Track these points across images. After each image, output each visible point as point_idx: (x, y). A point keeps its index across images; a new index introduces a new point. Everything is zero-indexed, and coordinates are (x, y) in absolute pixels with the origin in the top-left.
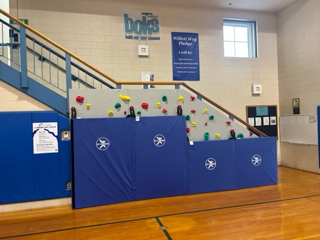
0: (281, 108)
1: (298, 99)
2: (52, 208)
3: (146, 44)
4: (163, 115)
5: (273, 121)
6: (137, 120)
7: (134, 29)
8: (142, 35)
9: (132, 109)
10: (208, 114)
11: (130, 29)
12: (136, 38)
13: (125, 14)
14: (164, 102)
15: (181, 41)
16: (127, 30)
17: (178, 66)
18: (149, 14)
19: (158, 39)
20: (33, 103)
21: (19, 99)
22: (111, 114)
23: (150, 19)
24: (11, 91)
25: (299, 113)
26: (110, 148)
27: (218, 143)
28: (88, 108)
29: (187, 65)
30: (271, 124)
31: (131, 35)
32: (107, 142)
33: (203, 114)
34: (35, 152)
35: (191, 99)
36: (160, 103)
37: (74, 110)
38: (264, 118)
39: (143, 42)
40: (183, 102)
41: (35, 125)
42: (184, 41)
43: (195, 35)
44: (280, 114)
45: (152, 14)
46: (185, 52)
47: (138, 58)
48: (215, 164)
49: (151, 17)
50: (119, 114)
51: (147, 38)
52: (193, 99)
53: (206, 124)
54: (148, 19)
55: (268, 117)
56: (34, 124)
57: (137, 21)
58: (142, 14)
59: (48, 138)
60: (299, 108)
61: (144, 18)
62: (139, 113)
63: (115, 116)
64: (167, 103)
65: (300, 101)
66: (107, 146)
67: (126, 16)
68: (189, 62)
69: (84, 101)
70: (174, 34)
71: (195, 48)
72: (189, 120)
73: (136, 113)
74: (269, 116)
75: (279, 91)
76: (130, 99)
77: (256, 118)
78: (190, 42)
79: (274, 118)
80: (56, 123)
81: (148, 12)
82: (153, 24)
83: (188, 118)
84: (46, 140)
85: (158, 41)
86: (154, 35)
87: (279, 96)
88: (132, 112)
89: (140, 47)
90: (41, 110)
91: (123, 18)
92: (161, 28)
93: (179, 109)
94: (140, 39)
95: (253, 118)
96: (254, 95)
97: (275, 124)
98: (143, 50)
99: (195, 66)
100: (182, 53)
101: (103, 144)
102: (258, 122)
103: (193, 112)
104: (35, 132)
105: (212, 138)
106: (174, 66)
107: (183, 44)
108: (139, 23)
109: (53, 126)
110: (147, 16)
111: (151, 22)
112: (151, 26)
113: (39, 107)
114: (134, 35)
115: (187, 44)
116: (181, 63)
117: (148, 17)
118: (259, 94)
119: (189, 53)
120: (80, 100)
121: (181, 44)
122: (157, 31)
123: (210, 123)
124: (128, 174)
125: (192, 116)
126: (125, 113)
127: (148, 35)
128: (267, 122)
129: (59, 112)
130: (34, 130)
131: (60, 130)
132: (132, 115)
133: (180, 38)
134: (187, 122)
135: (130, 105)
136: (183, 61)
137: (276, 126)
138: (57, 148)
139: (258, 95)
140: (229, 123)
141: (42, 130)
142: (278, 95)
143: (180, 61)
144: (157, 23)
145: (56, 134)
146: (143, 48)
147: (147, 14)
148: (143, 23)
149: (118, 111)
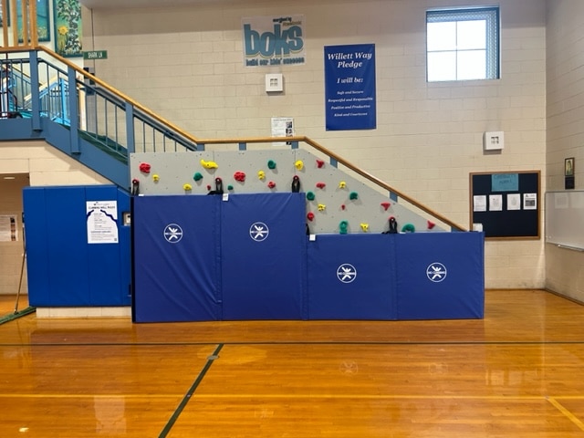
0: (549, 176)
1: (573, 159)
2: (112, 318)
3: (281, 72)
4: (269, 191)
5: (531, 203)
6: (224, 199)
7: (260, 49)
8: (274, 57)
9: (219, 182)
10: (348, 190)
11: (253, 48)
12: (263, 63)
13: (245, 25)
14: (271, 171)
15: (342, 61)
16: (249, 51)
17: (336, 104)
18: (285, 19)
19: (301, 60)
20: (88, 174)
21: (72, 168)
22: (188, 190)
23: (287, 28)
24: (61, 158)
25: (573, 187)
26: (184, 240)
27: (365, 239)
28: (156, 181)
29: (353, 103)
30: (525, 208)
31: (255, 58)
32: (179, 231)
33: (337, 190)
34: (90, 241)
35: (317, 165)
36: (263, 171)
37: (136, 183)
38: (510, 197)
39: (276, 68)
40: (303, 170)
41: (90, 204)
42: (348, 61)
43: (370, 48)
44: (547, 187)
45: (290, 19)
46: (350, 80)
47: (267, 96)
48: (355, 274)
49: (288, 24)
50: (201, 190)
51: (282, 61)
52: (321, 164)
53: (343, 207)
54: (284, 28)
55: (519, 195)
56: (88, 203)
57: (266, 35)
58: (274, 20)
59: (105, 222)
60: (573, 178)
61: (277, 28)
62: (230, 188)
63: (194, 193)
64: (276, 172)
65: (576, 163)
66: (179, 236)
67: (247, 27)
68: (357, 96)
69: (151, 170)
70: (328, 50)
71: (369, 71)
72: (312, 199)
73: (225, 187)
74: (522, 191)
75: (547, 141)
76: (216, 165)
77: (491, 197)
78: (357, 61)
79: (532, 196)
80: (115, 202)
81: (284, 17)
82: (291, 37)
83: (311, 197)
84: (103, 225)
85: (301, 64)
86: (293, 55)
87: (547, 153)
88: (219, 187)
89: (268, 77)
90: (98, 183)
91: (241, 32)
92: (305, 41)
93: (296, 181)
94: (269, 64)
95: (485, 197)
96: (487, 152)
97: (535, 208)
98: (273, 82)
99: (367, 103)
100: (343, 81)
101: (174, 233)
102: (496, 204)
103: (321, 186)
104: (90, 213)
105: (354, 229)
106: (328, 106)
107: (345, 65)
108: (268, 38)
109: (112, 206)
110: (282, 24)
111: (289, 33)
112: (288, 40)
113: (96, 179)
114: (259, 58)
115: (352, 65)
116: (341, 100)
117: (284, 24)
118: (500, 150)
119: (357, 80)
120: (145, 169)
121: (341, 66)
122: (300, 47)
123: (351, 205)
124: (210, 281)
125: (318, 193)
126: (209, 188)
127: (283, 57)
128: (514, 203)
129: (118, 186)
130: (88, 211)
131: (121, 213)
132: (219, 192)
133: (340, 56)
134: (311, 203)
135: (217, 175)
136: (343, 97)
137: (536, 214)
138: (117, 237)
139: (498, 151)
140: (386, 206)
141: (97, 211)
142: (544, 151)
143: (340, 97)
144: (299, 33)
145: (116, 218)
146: (273, 78)
147: (281, 20)
148: (276, 36)
149: (199, 185)
